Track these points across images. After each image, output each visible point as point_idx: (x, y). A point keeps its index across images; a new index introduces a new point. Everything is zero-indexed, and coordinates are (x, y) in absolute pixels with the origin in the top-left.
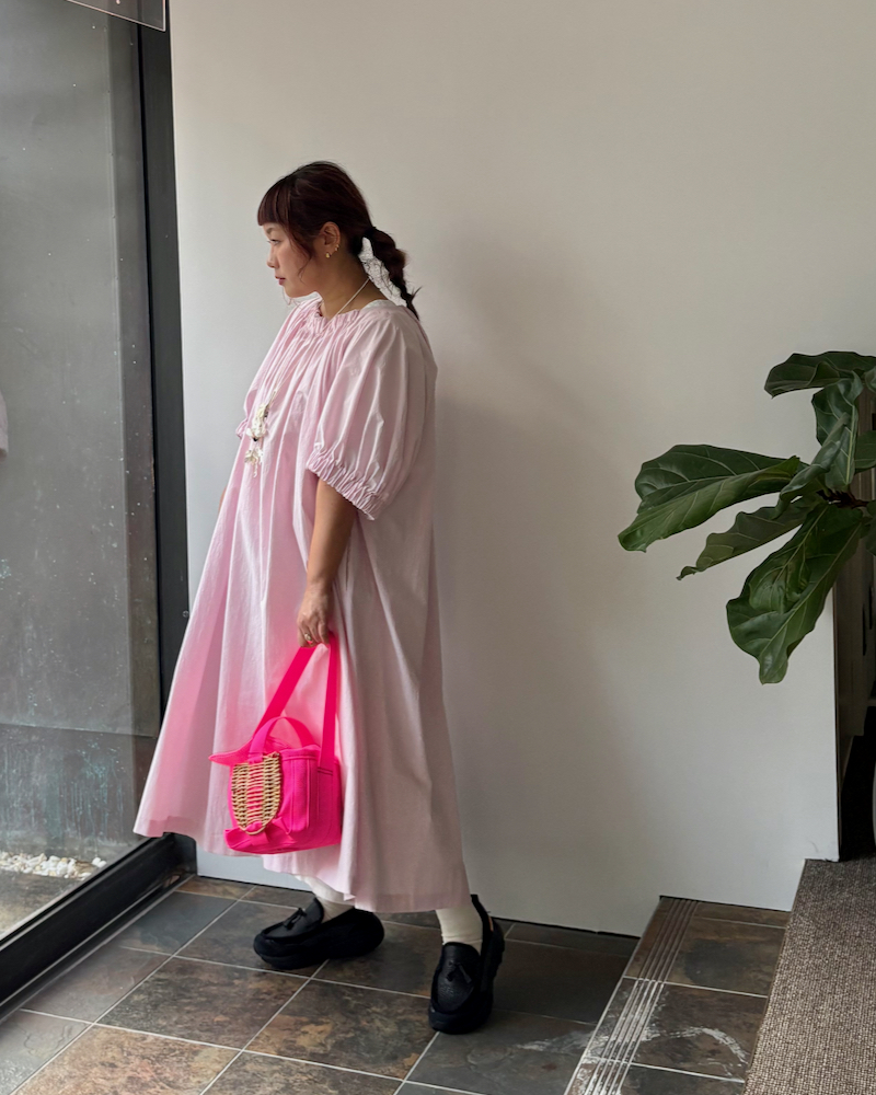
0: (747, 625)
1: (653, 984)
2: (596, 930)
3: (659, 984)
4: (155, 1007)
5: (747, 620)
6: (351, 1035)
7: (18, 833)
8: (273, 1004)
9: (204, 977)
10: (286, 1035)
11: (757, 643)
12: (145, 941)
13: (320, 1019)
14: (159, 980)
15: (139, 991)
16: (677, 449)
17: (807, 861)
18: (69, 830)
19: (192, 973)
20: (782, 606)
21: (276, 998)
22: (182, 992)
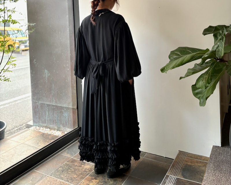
0: (197, 91)
1: (174, 177)
2: (165, 157)
3: (175, 177)
4: (63, 171)
5: (197, 90)
6: (102, 183)
7: (52, 126)
8: (88, 173)
9: (76, 164)
10: (88, 182)
11: (199, 96)
12: (68, 153)
13: (97, 178)
14: (66, 164)
15: (61, 167)
16: (179, 48)
17: (213, 146)
18: (61, 126)
19: (74, 163)
20: (204, 88)
21: (89, 171)
22: (70, 168)
